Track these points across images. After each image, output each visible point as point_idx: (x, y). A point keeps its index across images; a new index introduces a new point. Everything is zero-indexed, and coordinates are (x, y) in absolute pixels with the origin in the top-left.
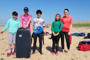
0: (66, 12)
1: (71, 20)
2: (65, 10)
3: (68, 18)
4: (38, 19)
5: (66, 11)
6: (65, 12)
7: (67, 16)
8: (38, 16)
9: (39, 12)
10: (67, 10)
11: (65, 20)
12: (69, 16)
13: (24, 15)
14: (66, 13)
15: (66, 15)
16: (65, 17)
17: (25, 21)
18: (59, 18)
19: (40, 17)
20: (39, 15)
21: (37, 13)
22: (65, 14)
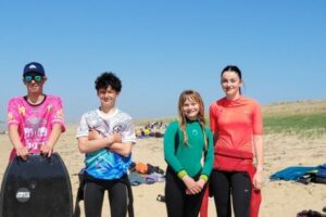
0: (233, 81)
1: (253, 117)
2: (226, 69)
3: (238, 104)
4: (106, 112)
5: (231, 75)
6: (226, 81)
7: (237, 96)
8: (106, 99)
9: (108, 83)
10: (235, 69)
11: (227, 116)
12: (244, 97)
13: (25, 98)
14: (230, 84)
15: (231, 92)
16: (225, 102)
17: (29, 126)
18: (197, 106)
19: (112, 106)
20: (107, 95)
21: (97, 88)
22: (228, 89)
